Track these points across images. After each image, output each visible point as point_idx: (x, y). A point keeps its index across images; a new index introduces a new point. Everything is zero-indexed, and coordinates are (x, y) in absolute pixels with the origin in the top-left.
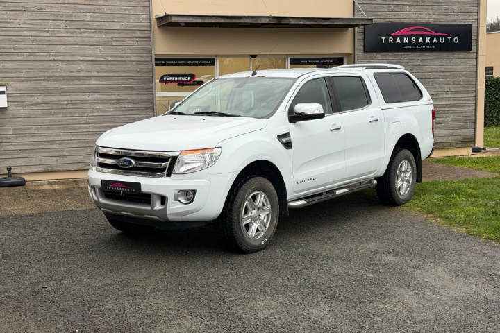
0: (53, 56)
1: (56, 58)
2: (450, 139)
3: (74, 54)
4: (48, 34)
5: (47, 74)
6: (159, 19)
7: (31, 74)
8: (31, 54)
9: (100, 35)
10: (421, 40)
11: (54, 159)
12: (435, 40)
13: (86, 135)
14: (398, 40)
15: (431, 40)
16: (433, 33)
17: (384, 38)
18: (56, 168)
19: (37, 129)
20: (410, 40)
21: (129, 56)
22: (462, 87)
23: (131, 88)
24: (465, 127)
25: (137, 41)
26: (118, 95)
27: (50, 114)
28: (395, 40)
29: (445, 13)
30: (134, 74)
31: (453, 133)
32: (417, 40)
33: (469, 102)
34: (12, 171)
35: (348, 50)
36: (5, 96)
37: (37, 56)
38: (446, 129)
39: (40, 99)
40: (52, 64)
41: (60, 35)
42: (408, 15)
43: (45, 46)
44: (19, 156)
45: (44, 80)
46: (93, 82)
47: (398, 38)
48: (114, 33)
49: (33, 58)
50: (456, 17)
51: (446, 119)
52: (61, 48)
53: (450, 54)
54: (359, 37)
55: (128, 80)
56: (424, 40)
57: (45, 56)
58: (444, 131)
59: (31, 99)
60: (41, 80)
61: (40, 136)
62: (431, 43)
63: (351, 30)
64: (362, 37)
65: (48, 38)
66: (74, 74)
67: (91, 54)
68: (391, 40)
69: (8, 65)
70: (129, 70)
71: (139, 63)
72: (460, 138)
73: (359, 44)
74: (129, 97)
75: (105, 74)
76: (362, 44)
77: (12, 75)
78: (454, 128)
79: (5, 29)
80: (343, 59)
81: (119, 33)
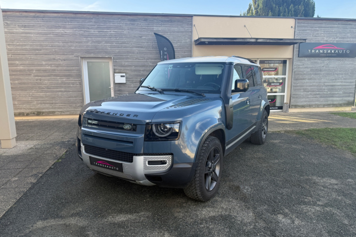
0: (146, 59)
1: (148, 61)
2: (341, 102)
4: (144, 49)
5: (143, 68)
6: (196, 41)
7: (137, 68)
10: (329, 51)
12: (337, 51)
15: (335, 51)
16: (336, 48)
17: (309, 50)
20: (323, 51)
22: (349, 76)
24: (349, 96)
25: (185, 52)
28: (315, 51)
29: (343, 38)
31: (343, 99)
32: (327, 51)
35: (290, 56)
36: (124, 78)
37: (139, 59)
38: (338, 97)
40: (146, 63)
41: (149, 49)
42: (323, 38)
43: (143, 55)
47: (317, 50)
49: (137, 60)
50: (349, 40)
51: (339, 92)
52: (150, 56)
53: (344, 59)
54: (296, 50)
56: (331, 51)
57: (143, 59)
59: (136, 79)
62: (335, 53)
63: (292, 46)
64: (298, 50)
65: (144, 51)
68: (313, 51)
69: (126, 64)
72: (346, 102)
73: (296, 53)
76: (298, 53)
77: (128, 68)
78: (343, 97)
79: (126, 47)
80: (286, 61)
81: (176, 48)
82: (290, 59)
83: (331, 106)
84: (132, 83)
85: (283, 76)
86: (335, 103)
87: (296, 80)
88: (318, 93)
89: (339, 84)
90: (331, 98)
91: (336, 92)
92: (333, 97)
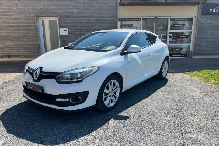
1: (84, 19)
4: (81, 10)
5: (81, 24)
7: (76, 24)
8: (76, 17)
9: (99, 10)
17: (211, 10)
21: (109, 18)
25: (112, 12)
28: (216, 11)
35: (195, 14)
36: (67, 32)
37: (78, 18)
40: (82, 21)
41: (85, 10)
43: (80, 14)
45: (80, 26)
46: (96, 27)
47: (218, 10)
48: (103, 9)
52: (85, 15)
54: (200, 9)
55: (108, 26)
57: (80, 18)
59: (76, 33)
63: (197, 6)
65: (81, 12)
66: (89, 24)
67: (95, 17)
69: (68, 21)
71: (112, 20)
73: (200, 12)
75: (100, 24)
76: (202, 12)
77: (70, 24)
79: (67, 9)
80: (193, 18)
81: (105, 9)
82: (195, 16)
84: (73, 35)
85: (190, 31)
87: (200, 33)
88: (217, 44)
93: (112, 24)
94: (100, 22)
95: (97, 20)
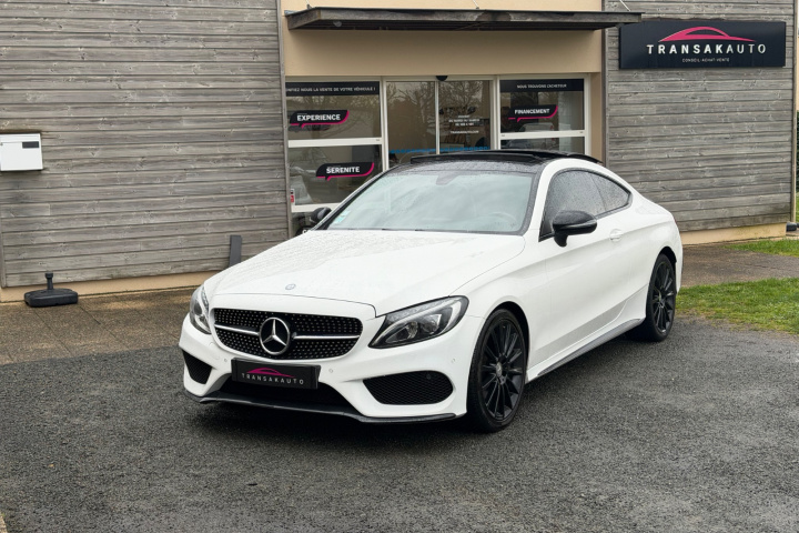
0: (117, 80)
1: (122, 85)
2: (754, 211)
3: (152, 78)
4: (108, 43)
5: (108, 113)
6: (292, 17)
7: (82, 113)
8: (79, 78)
9: (195, 45)
10: (708, 49)
11: (122, 257)
12: (730, 49)
13: (173, 214)
14: (673, 49)
15: (724, 49)
16: (727, 37)
17: (651, 46)
18: (125, 273)
19: (93, 206)
20: (691, 49)
21: (244, 80)
22: (771, 125)
23: (246, 134)
24: (776, 191)
25: (256, 55)
26: (226, 146)
27: (114, 180)
28: (667, 49)
29: (745, 5)
30: (252, 111)
31: (758, 201)
32: (702, 49)
33: (782, 149)
34: (56, 279)
35: (594, 67)
36: (38, 151)
37: (90, 81)
38: (747, 194)
39: (97, 154)
40: (115, 94)
41: (128, 44)
42: (688, 8)
43: (104, 64)
44: (63, 254)
45: (104, 122)
46: (185, 125)
47: (673, 46)
48: (217, 41)
49: (83, 84)
50: (761, 11)
51: (747, 179)
52: (131, 68)
53: (752, 71)
54: (612, 44)
55: (242, 120)
56: (713, 48)
57: (104, 81)
58: (744, 198)
59: (83, 154)
60: (98, 122)
61: (98, 218)
62: (724, 55)
63: (599, 32)
64: (615, 45)
65: (109, 51)
66: (152, 112)
67: (181, 78)
68: (661, 49)
69: (42, 97)
70: (244, 104)
71: (260, 91)
72: (769, 209)
73: (612, 55)
74: (243, 150)
75: (204, 111)
76: (616, 56)
77: (49, 114)
78: (759, 192)
79: (37, 35)
80: (583, 80)
81: (227, 41)
82: (593, 75)
83: (727, 224)
84: (67, 166)
85: (576, 133)
86: (737, 213)
87: (618, 143)
88: (684, 183)
89: (743, 151)
90: (724, 200)
91: (739, 179)
92: (729, 194)
93: (259, 111)
94: (201, 98)
95: (186, 91)
